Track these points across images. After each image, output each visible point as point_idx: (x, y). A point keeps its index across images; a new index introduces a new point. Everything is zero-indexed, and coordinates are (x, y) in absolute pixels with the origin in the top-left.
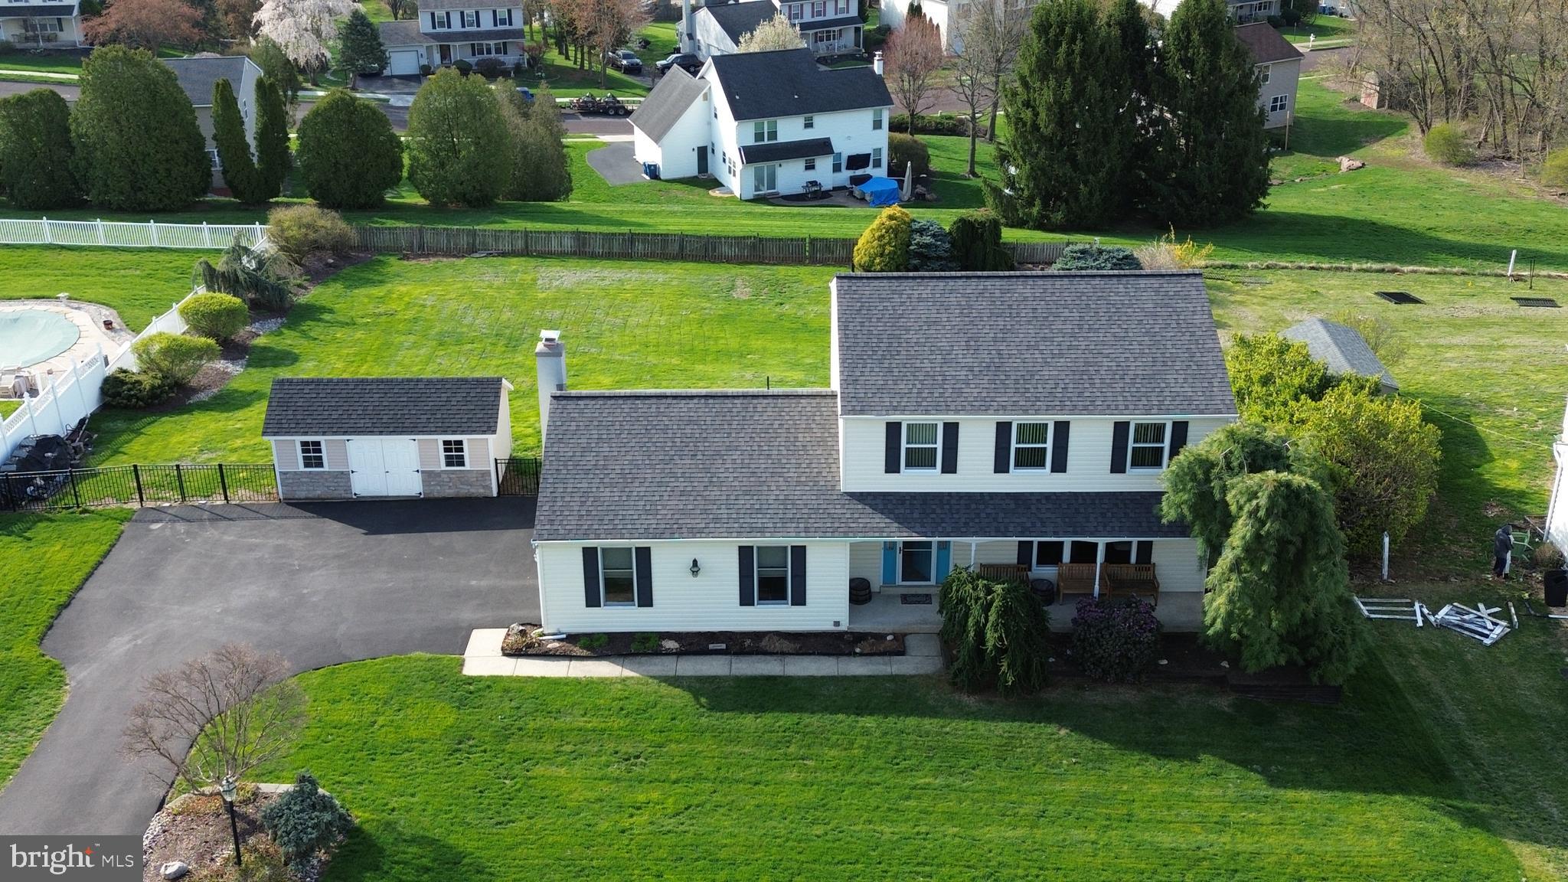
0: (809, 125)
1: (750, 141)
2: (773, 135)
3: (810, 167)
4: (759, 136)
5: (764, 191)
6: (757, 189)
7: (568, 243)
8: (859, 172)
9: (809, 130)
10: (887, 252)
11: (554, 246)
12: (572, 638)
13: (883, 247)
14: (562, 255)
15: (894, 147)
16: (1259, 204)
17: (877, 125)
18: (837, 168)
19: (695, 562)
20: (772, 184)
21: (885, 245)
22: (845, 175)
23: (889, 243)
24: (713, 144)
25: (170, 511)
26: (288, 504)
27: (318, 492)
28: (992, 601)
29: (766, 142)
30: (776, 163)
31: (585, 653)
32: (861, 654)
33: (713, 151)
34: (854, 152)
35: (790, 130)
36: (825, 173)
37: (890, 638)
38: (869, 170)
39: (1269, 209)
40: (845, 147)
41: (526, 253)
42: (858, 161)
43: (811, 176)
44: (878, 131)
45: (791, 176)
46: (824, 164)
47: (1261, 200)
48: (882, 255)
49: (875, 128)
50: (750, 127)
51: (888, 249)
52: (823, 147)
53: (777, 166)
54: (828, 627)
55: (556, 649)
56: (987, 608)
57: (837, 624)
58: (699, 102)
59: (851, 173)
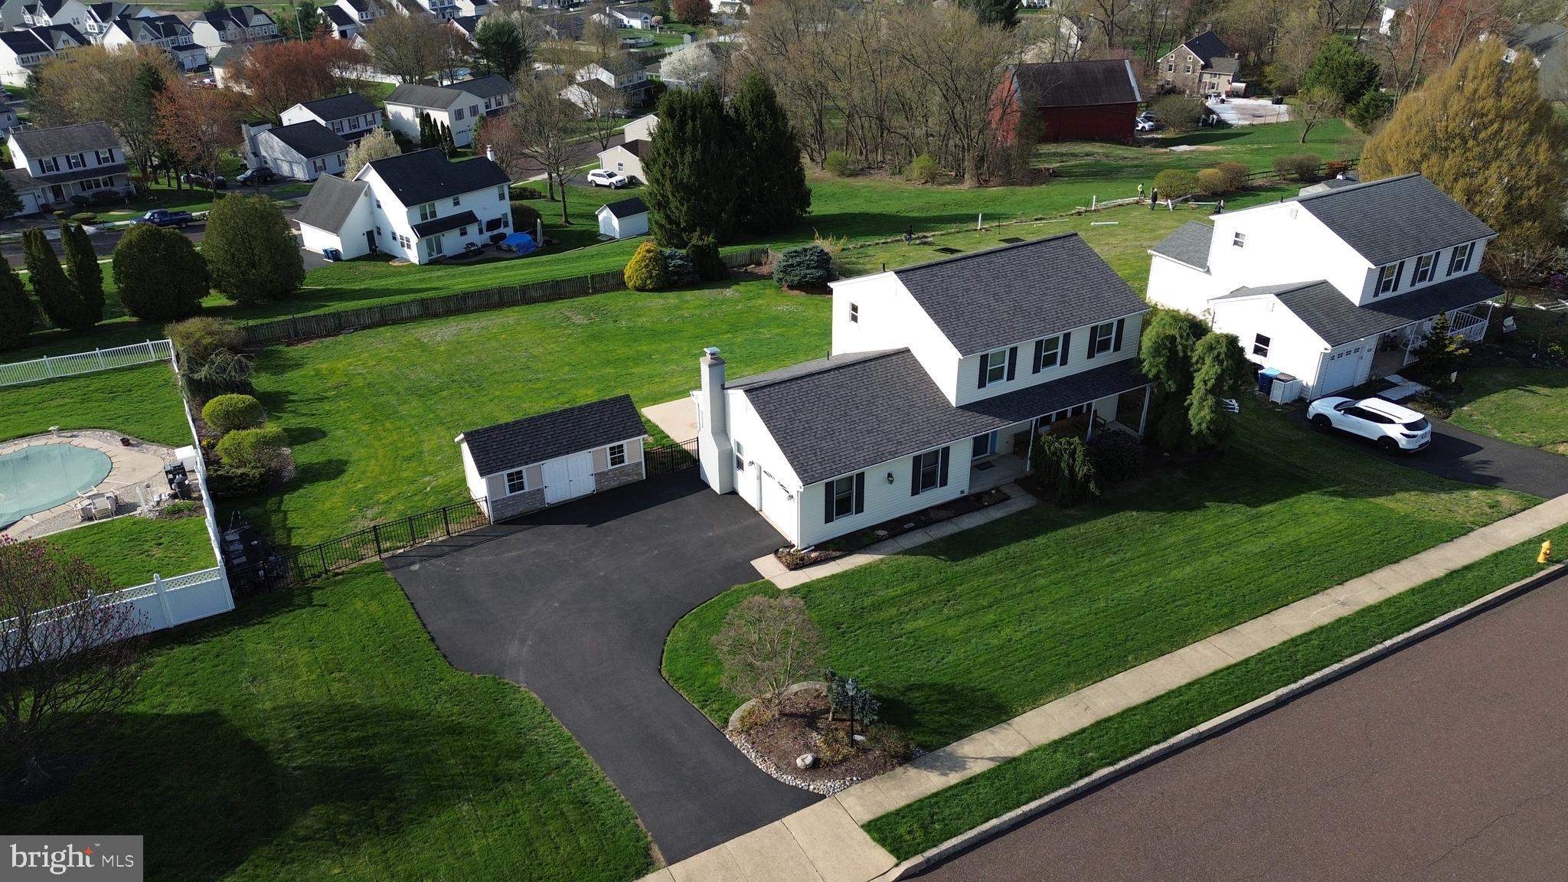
0: (457, 203)
1: (419, 221)
2: (433, 214)
3: (464, 233)
4: (424, 216)
5: (435, 255)
6: (430, 255)
7: (415, 310)
8: (495, 232)
9: (458, 207)
10: (654, 275)
11: (405, 313)
12: (818, 547)
13: (650, 272)
14: (413, 319)
15: (515, 211)
16: (806, 212)
17: (502, 197)
18: (481, 232)
19: (890, 475)
20: (440, 251)
21: (651, 270)
22: (487, 235)
23: (654, 268)
24: (378, 229)
25: (413, 554)
26: (500, 524)
27: (521, 509)
28: (1075, 448)
29: (429, 220)
30: (440, 234)
31: (838, 554)
32: (989, 506)
33: (379, 233)
34: (490, 219)
35: (445, 208)
36: (475, 236)
37: (993, 492)
38: (502, 230)
39: (813, 214)
40: (484, 216)
41: (382, 323)
42: (493, 224)
43: (466, 240)
44: (503, 201)
45: (452, 242)
46: (472, 230)
47: (808, 210)
48: (650, 278)
49: (500, 200)
50: (417, 210)
51: (654, 273)
52: (469, 218)
53: (441, 236)
54: (958, 495)
55: (816, 558)
56: (1073, 454)
57: (962, 492)
58: (362, 198)
59: (490, 234)
